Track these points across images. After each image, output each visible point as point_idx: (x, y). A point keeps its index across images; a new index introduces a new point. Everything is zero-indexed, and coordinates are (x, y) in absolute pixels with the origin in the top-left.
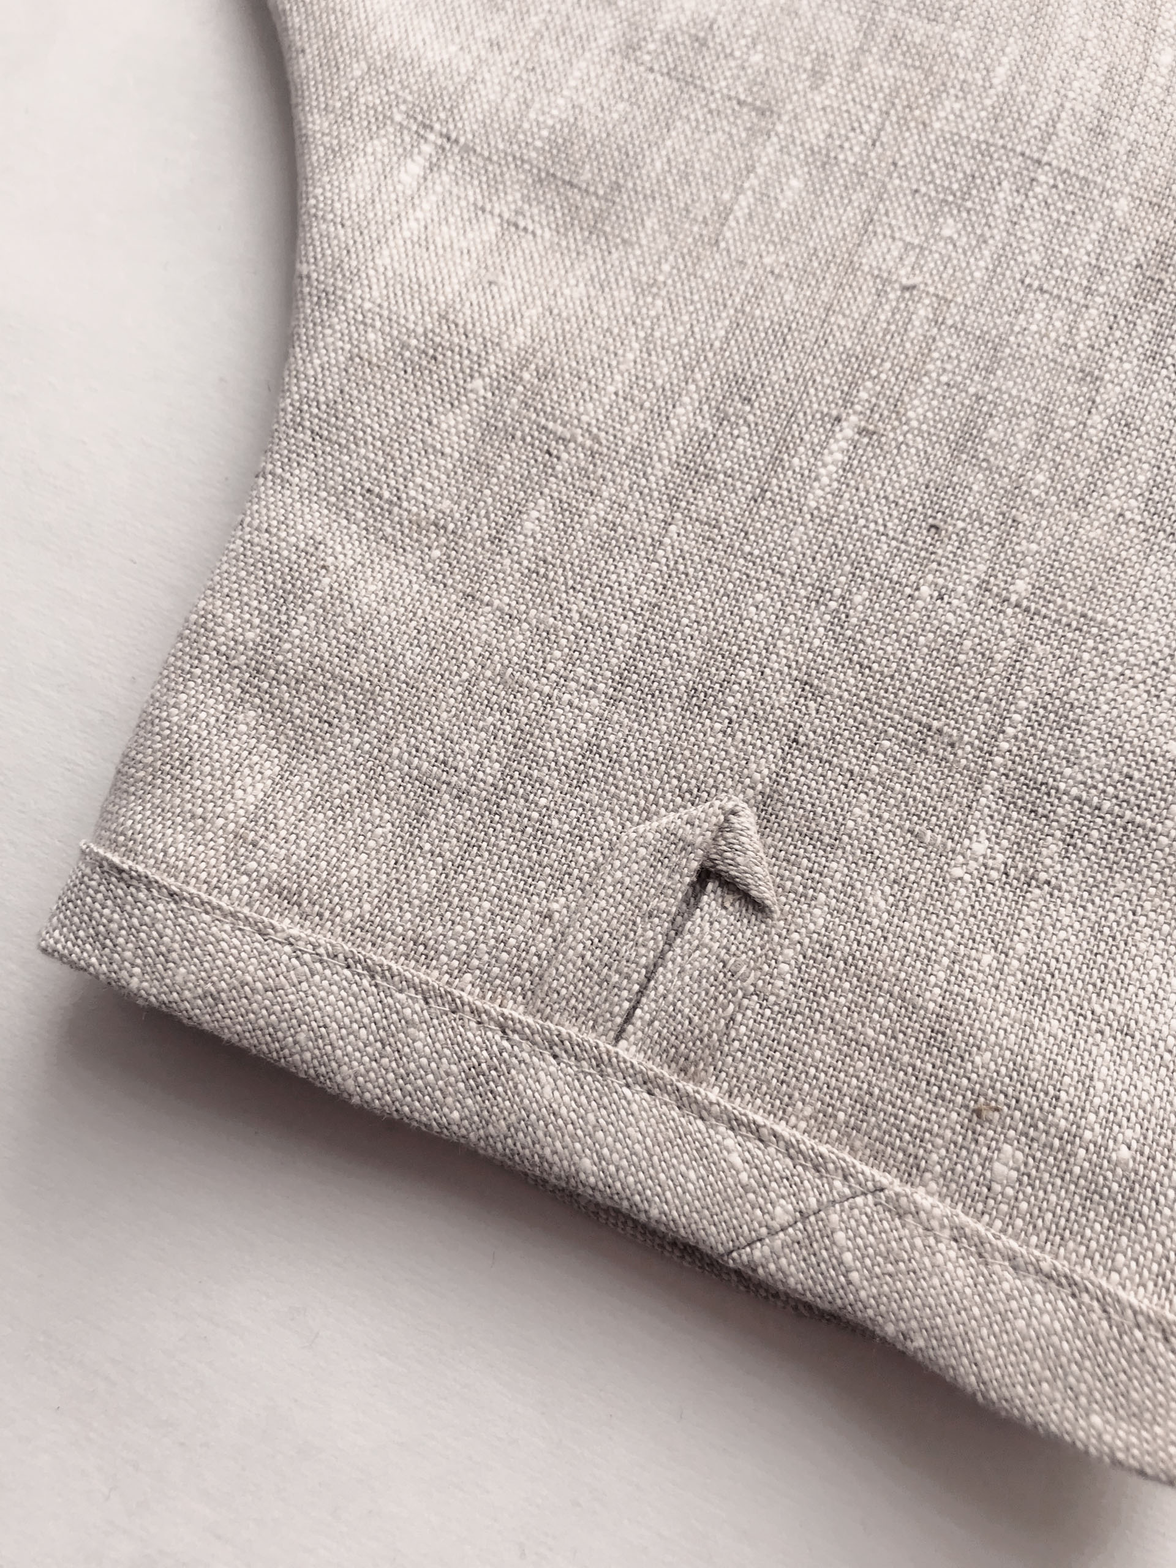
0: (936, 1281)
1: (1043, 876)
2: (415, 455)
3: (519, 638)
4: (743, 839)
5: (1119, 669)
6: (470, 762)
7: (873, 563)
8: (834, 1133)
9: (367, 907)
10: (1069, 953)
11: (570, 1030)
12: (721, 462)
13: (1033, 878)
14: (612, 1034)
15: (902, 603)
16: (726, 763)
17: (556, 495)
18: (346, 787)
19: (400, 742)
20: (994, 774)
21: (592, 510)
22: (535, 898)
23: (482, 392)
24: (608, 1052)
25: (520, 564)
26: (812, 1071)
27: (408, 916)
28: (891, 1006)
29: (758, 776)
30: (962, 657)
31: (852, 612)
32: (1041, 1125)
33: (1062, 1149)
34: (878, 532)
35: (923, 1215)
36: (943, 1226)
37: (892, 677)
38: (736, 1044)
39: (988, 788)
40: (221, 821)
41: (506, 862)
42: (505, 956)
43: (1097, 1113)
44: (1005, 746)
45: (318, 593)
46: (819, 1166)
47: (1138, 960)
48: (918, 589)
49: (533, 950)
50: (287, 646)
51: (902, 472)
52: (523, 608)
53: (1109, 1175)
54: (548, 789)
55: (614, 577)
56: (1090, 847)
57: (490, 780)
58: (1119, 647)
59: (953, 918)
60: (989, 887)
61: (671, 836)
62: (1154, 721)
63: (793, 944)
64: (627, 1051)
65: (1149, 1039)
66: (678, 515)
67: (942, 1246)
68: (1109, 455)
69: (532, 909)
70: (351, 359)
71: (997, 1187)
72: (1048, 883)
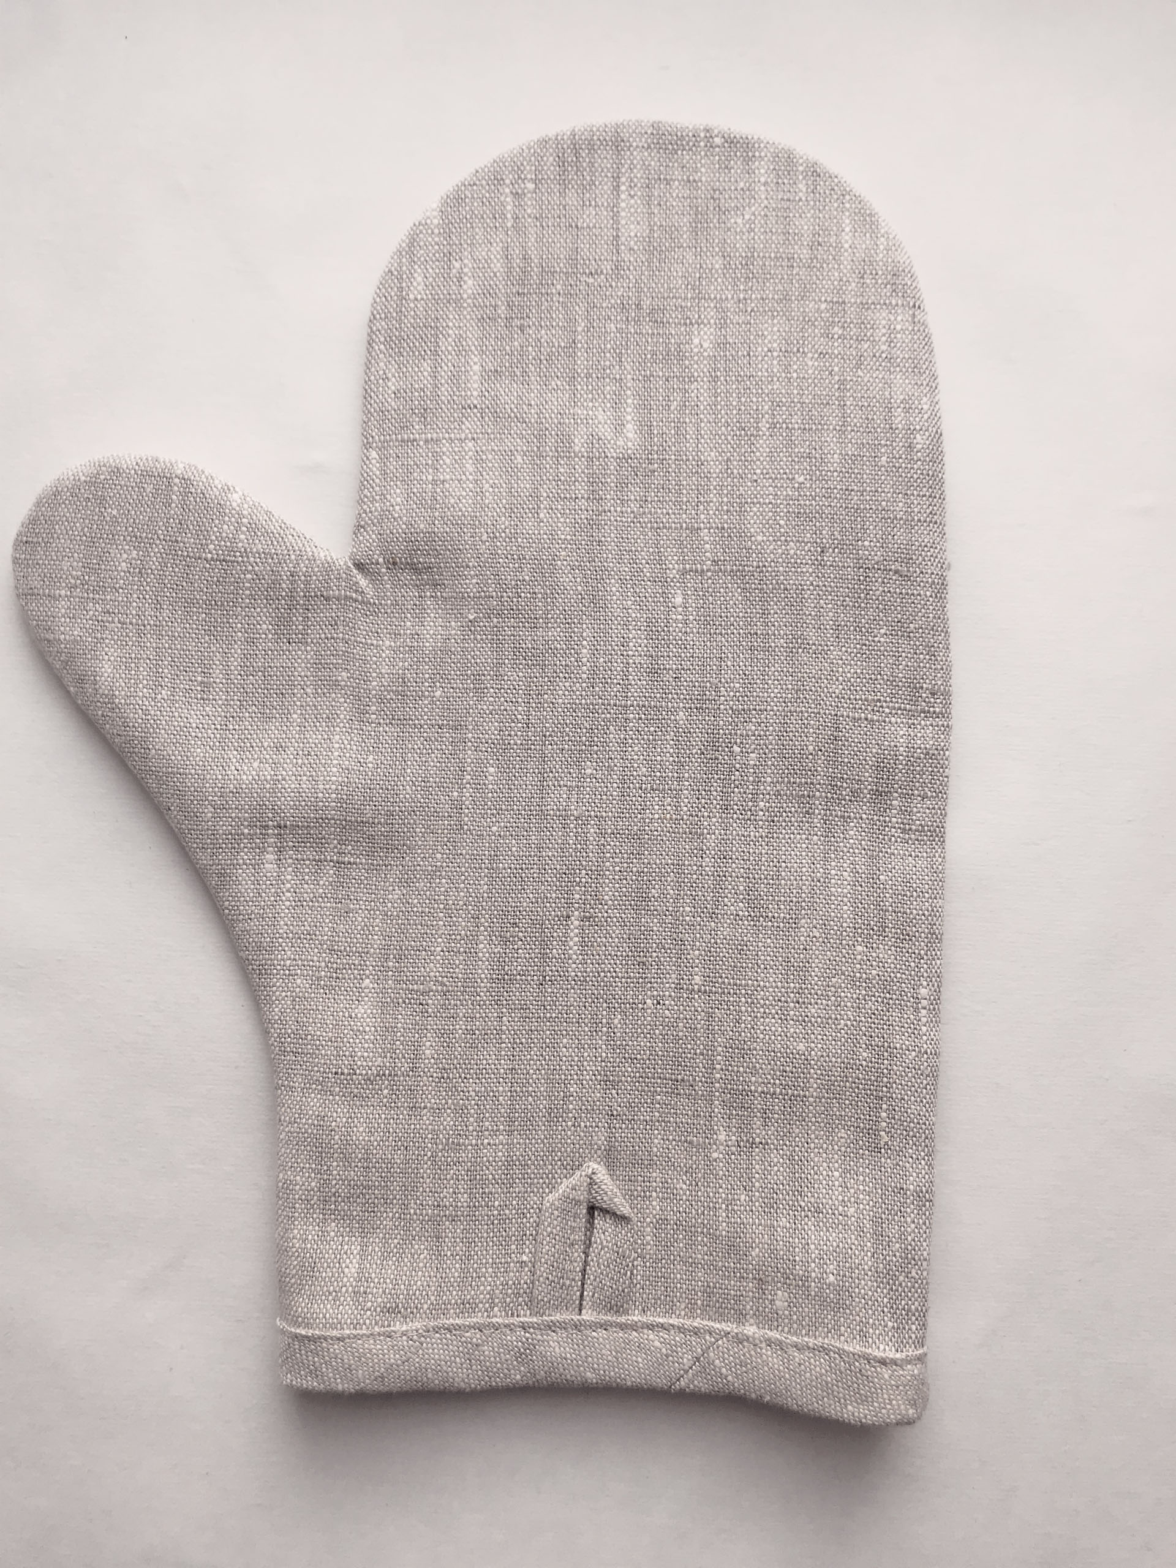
0: (766, 1369)
1: (757, 1140)
2: (351, 1040)
3: (448, 1121)
4: (603, 1187)
5: (762, 1010)
6: (451, 1200)
7: (617, 996)
8: (699, 1311)
9: (433, 1298)
10: (781, 1178)
11: (557, 1317)
12: (516, 967)
13: (753, 1143)
14: (577, 1309)
15: (640, 1014)
16: (581, 1142)
17: (435, 1027)
18: (396, 1241)
19: (412, 1205)
20: (717, 1094)
21: (458, 1027)
22: (513, 1255)
23: (371, 986)
24: (578, 1320)
25: (432, 1077)
26: (679, 1285)
27: (454, 1293)
28: (705, 1239)
29: (600, 1142)
30: (681, 1034)
31: (616, 1030)
32: (791, 1277)
33: (804, 1285)
34: (612, 977)
35: (751, 1339)
36: (761, 1342)
37: (649, 1059)
38: (638, 1286)
39: (717, 1102)
40: (344, 1289)
41: (491, 1244)
42: (510, 1291)
43: (814, 1262)
44: (718, 1076)
45: (336, 1146)
46: (696, 1332)
47: (816, 1168)
48: (645, 1003)
49: (522, 1282)
50: (334, 1182)
51: (614, 935)
52: (444, 1101)
53: (828, 1291)
54: (496, 1195)
55: (485, 1062)
56: (776, 1116)
57: (465, 1204)
58: (759, 997)
59: (721, 1181)
60: (733, 1157)
61: (565, 1198)
62: (788, 1034)
63: (648, 1225)
64: (588, 1316)
65: (830, 1211)
66: (504, 1010)
67: (764, 1351)
68: (720, 878)
69: (513, 1262)
70: (294, 1000)
71: (780, 1313)
72: (761, 1143)
